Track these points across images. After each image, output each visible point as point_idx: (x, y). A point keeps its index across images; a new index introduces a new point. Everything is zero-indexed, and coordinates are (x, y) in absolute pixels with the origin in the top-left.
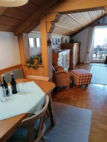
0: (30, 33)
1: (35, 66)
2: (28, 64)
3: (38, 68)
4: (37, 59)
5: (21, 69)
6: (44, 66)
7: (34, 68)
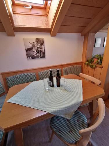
0: (98, 33)
1: (93, 65)
2: (87, 63)
3: (96, 68)
4: (98, 58)
5: (80, 66)
6: (103, 67)
7: (92, 67)
